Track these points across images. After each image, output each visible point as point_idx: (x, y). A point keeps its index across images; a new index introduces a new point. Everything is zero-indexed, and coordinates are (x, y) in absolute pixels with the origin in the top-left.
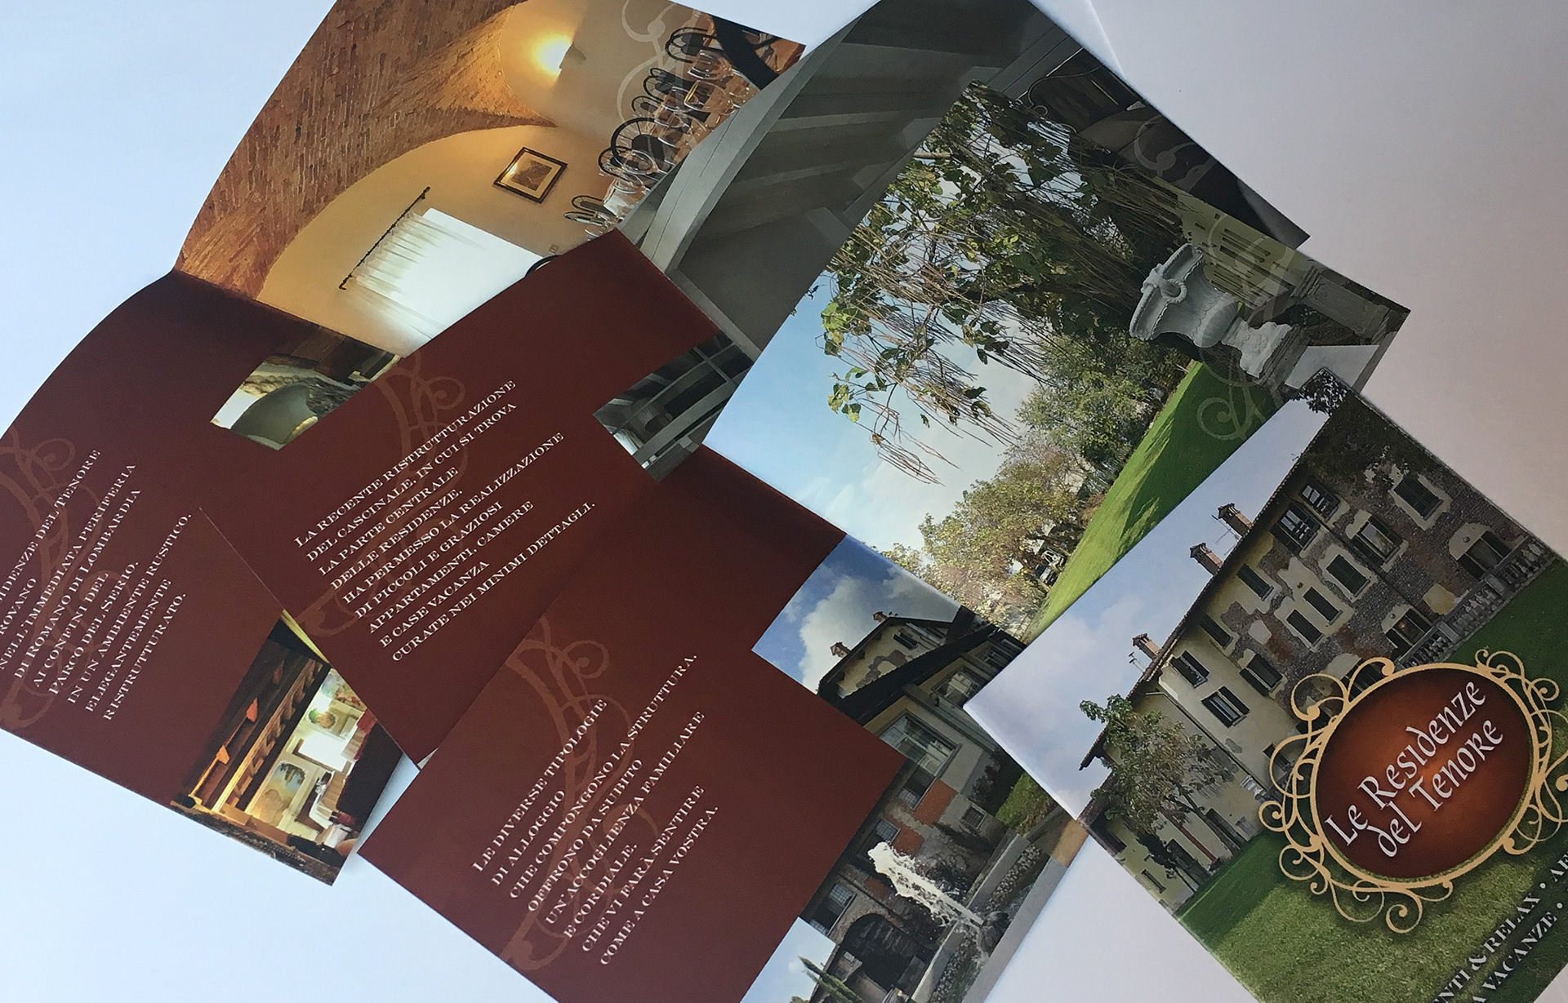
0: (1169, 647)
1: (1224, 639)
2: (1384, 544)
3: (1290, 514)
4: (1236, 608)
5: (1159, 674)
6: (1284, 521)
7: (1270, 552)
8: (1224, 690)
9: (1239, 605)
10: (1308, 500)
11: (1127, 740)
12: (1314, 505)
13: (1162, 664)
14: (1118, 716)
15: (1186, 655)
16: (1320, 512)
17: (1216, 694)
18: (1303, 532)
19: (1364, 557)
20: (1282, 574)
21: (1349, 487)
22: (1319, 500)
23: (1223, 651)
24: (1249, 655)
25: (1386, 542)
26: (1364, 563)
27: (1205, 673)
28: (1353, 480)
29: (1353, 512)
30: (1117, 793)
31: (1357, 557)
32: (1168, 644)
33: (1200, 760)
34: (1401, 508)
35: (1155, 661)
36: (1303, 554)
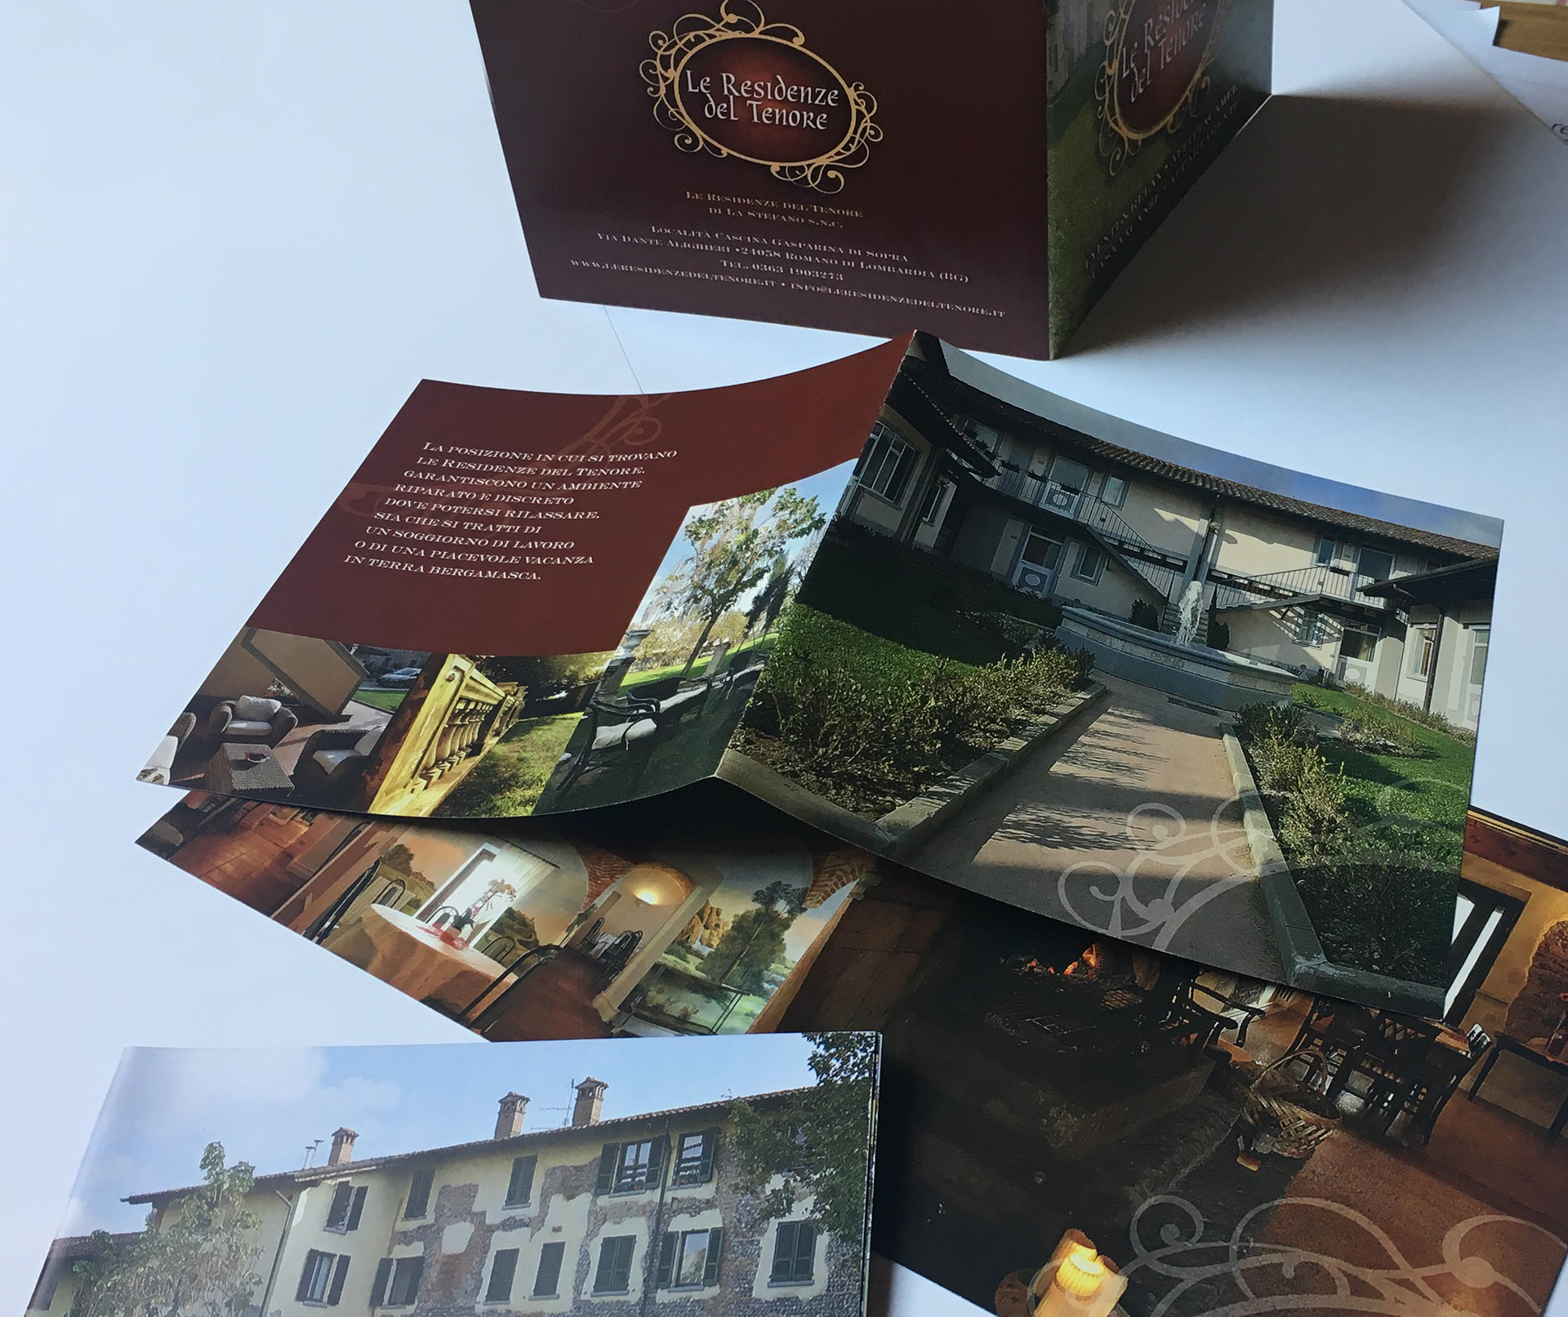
0: (359, 1168)
1: (416, 1208)
2: (693, 1270)
3: (646, 1149)
4: (470, 1192)
5: (314, 1184)
6: (631, 1151)
7: (575, 1168)
8: (345, 1261)
9: (476, 1192)
10: (681, 1149)
11: (200, 1217)
12: (680, 1160)
13: (332, 1178)
14: (226, 1186)
15: (362, 1192)
16: (677, 1173)
17: (331, 1256)
18: (633, 1180)
19: (657, 1263)
20: (557, 1200)
21: (739, 1175)
22: (693, 1159)
23: (399, 1220)
24: (416, 1250)
25: (698, 1269)
26: (648, 1270)
27: (353, 1225)
28: (751, 1172)
29: (709, 1204)
30: (118, 1255)
31: (650, 1255)
32: (360, 1165)
33: (228, 1304)
34: (761, 1248)
35: (331, 1168)
36: (604, 1200)
